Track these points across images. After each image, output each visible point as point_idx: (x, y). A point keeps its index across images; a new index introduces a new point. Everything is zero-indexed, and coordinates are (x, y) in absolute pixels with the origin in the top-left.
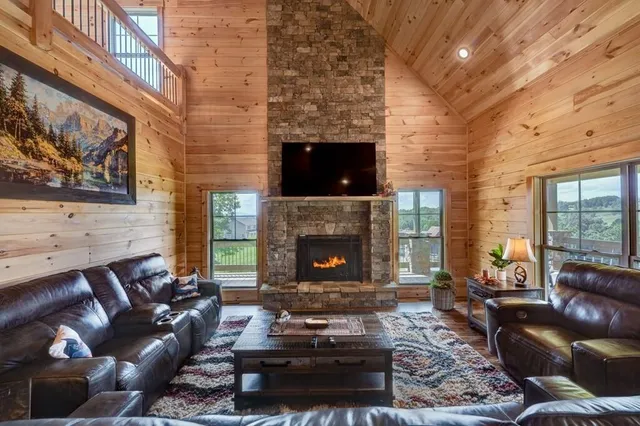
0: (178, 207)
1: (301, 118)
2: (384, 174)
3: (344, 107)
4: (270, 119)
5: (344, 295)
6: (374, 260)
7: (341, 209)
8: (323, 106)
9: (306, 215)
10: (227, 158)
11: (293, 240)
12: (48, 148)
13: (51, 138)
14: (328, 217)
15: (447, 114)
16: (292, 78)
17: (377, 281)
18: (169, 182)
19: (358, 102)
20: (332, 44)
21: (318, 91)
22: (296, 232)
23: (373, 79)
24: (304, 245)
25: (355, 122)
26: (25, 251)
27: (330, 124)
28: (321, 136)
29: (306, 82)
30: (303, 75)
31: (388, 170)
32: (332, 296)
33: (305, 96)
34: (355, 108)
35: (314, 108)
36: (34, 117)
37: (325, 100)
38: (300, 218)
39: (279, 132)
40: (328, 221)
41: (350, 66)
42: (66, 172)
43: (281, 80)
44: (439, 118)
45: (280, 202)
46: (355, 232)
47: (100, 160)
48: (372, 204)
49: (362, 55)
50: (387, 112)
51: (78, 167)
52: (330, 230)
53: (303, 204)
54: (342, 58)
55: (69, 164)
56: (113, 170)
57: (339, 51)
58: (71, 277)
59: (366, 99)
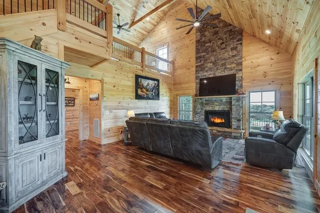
0: (171, 101)
1: (206, 69)
2: (241, 86)
3: (223, 62)
4: (196, 71)
5: (219, 131)
6: (233, 120)
7: (221, 101)
8: (214, 63)
9: (208, 103)
10: (184, 86)
11: (203, 111)
12: (144, 90)
13: (145, 88)
14: (216, 103)
15: (278, 53)
16: (203, 56)
17: (234, 129)
18: (168, 94)
19: (229, 58)
20: (219, 39)
21: (213, 58)
22: (204, 109)
23: (236, 47)
24: (208, 113)
25: (228, 66)
26: (142, 108)
27: (217, 69)
28: (214, 74)
29: (209, 56)
30: (208, 54)
31: (243, 84)
32: (214, 131)
33: (208, 61)
34: (228, 61)
35: (211, 64)
36: (143, 85)
37: (215, 60)
38: (206, 104)
39: (199, 75)
40: (217, 105)
41: (226, 45)
42: (147, 94)
43: (200, 57)
44: (273, 57)
45: (198, 99)
46: (227, 109)
47: (153, 90)
48: (233, 98)
49: (231, 39)
50: (243, 59)
51: (149, 93)
52: (217, 108)
53: (207, 99)
54: (223, 43)
55: (148, 93)
56: (155, 93)
57: (221, 41)
58: (146, 114)
59: (233, 56)
